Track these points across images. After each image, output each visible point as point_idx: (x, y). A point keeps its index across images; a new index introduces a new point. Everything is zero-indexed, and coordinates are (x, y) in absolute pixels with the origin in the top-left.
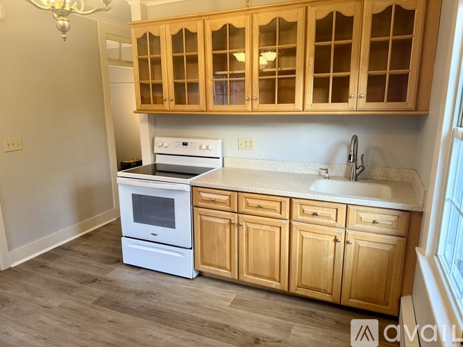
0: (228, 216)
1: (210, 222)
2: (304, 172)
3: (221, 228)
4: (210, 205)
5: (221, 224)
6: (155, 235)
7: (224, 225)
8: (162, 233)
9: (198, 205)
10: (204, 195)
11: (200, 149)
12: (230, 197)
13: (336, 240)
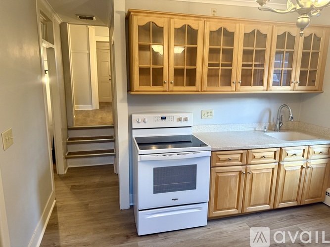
0: (239, 168)
1: (225, 177)
2: (246, 130)
3: (233, 180)
4: (226, 163)
5: (234, 176)
6: (176, 199)
7: (236, 176)
8: (184, 196)
9: (216, 165)
10: (222, 157)
11: (178, 121)
12: (242, 154)
13: (302, 167)
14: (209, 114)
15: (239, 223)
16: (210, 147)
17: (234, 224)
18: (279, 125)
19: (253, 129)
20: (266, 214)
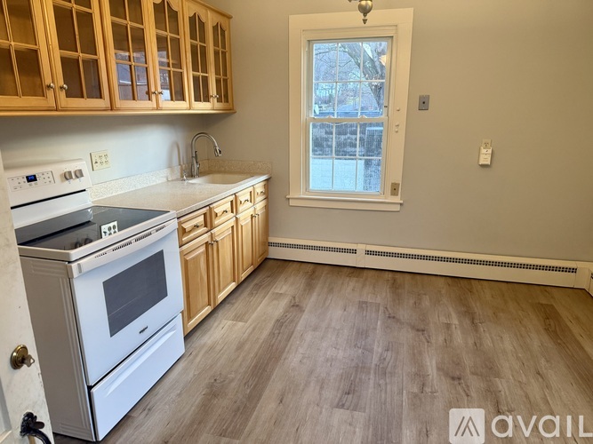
0: (205, 238)
1: (194, 258)
4: (192, 236)
5: (201, 253)
6: (144, 330)
7: (203, 253)
9: (184, 242)
10: (187, 226)
11: (62, 181)
12: (205, 214)
13: (252, 216)
14: (104, 160)
15: (216, 324)
16: (173, 213)
17: (212, 329)
18: (194, 165)
19: (165, 179)
20: (230, 298)
